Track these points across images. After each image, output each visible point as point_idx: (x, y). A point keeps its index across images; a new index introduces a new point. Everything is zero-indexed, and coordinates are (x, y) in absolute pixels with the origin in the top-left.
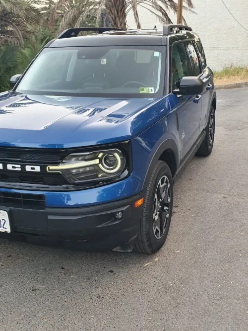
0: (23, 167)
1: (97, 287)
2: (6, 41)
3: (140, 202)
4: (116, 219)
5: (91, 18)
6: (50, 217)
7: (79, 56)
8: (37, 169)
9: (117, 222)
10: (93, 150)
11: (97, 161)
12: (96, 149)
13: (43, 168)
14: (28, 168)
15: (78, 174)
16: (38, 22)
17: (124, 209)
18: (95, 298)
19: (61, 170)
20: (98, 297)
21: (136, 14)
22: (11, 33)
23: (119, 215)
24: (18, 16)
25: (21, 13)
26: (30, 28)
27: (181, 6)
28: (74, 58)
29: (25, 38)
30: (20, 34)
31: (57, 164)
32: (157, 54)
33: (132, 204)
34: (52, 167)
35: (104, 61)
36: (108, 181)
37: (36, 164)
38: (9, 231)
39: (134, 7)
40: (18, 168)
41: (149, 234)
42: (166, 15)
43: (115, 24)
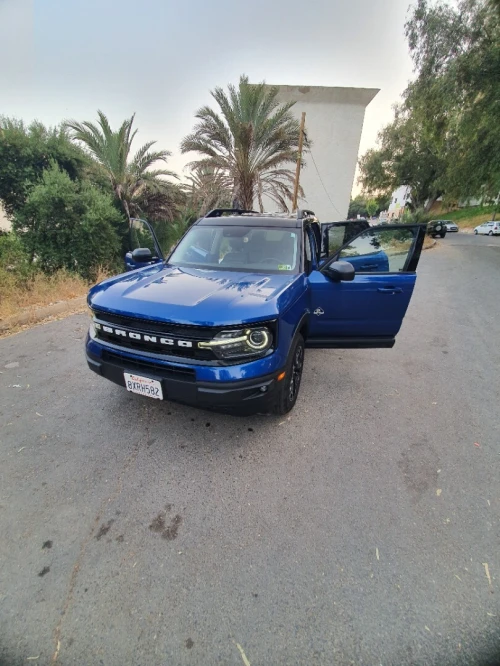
0: (176, 342)
1: (239, 446)
2: (160, 218)
3: (282, 376)
4: (261, 392)
5: (226, 202)
6: (200, 390)
7: (225, 234)
8: (189, 344)
9: (262, 395)
10: (242, 328)
11: (245, 337)
12: (244, 328)
13: (195, 344)
14: (181, 343)
15: (227, 350)
16: (184, 203)
17: (268, 383)
18: (238, 458)
19: (212, 346)
20: (241, 457)
21: (260, 201)
22: (164, 212)
23: (264, 389)
24: (169, 198)
25: (171, 195)
26: (178, 207)
27: (296, 196)
28: (217, 236)
29: (175, 216)
30: (170, 213)
31: (208, 340)
32: (293, 235)
33: (276, 379)
34: (202, 343)
35: (246, 240)
36: (255, 357)
37: (188, 339)
38: (161, 397)
39: (259, 196)
40: (171, 342)
41: (286, 400)
42: (283, 202)
43: (245, 207)
